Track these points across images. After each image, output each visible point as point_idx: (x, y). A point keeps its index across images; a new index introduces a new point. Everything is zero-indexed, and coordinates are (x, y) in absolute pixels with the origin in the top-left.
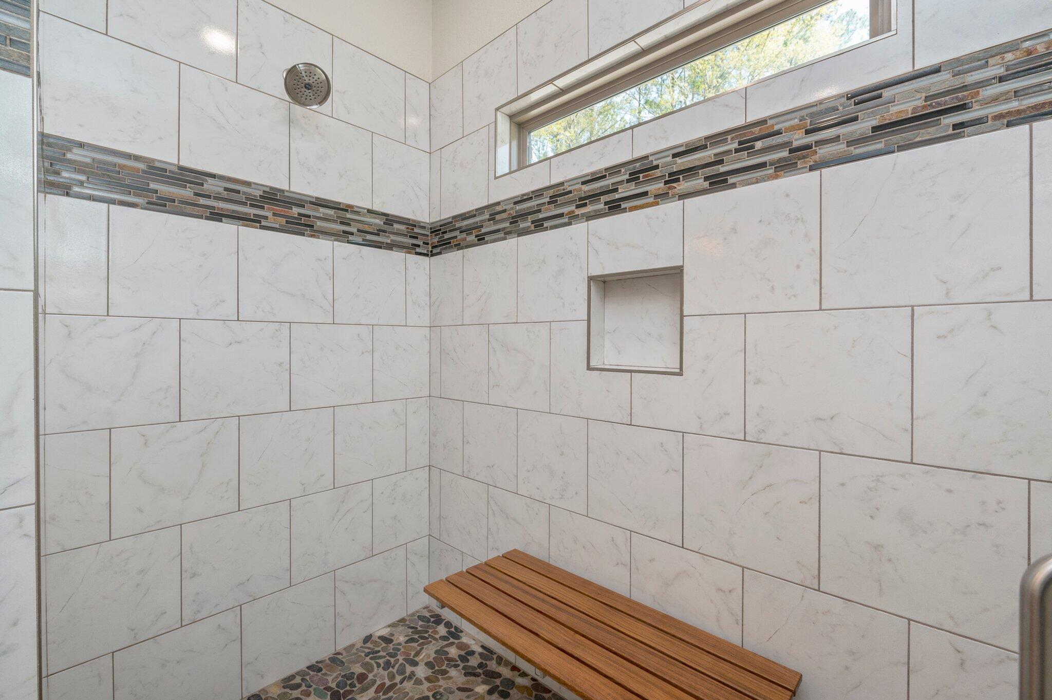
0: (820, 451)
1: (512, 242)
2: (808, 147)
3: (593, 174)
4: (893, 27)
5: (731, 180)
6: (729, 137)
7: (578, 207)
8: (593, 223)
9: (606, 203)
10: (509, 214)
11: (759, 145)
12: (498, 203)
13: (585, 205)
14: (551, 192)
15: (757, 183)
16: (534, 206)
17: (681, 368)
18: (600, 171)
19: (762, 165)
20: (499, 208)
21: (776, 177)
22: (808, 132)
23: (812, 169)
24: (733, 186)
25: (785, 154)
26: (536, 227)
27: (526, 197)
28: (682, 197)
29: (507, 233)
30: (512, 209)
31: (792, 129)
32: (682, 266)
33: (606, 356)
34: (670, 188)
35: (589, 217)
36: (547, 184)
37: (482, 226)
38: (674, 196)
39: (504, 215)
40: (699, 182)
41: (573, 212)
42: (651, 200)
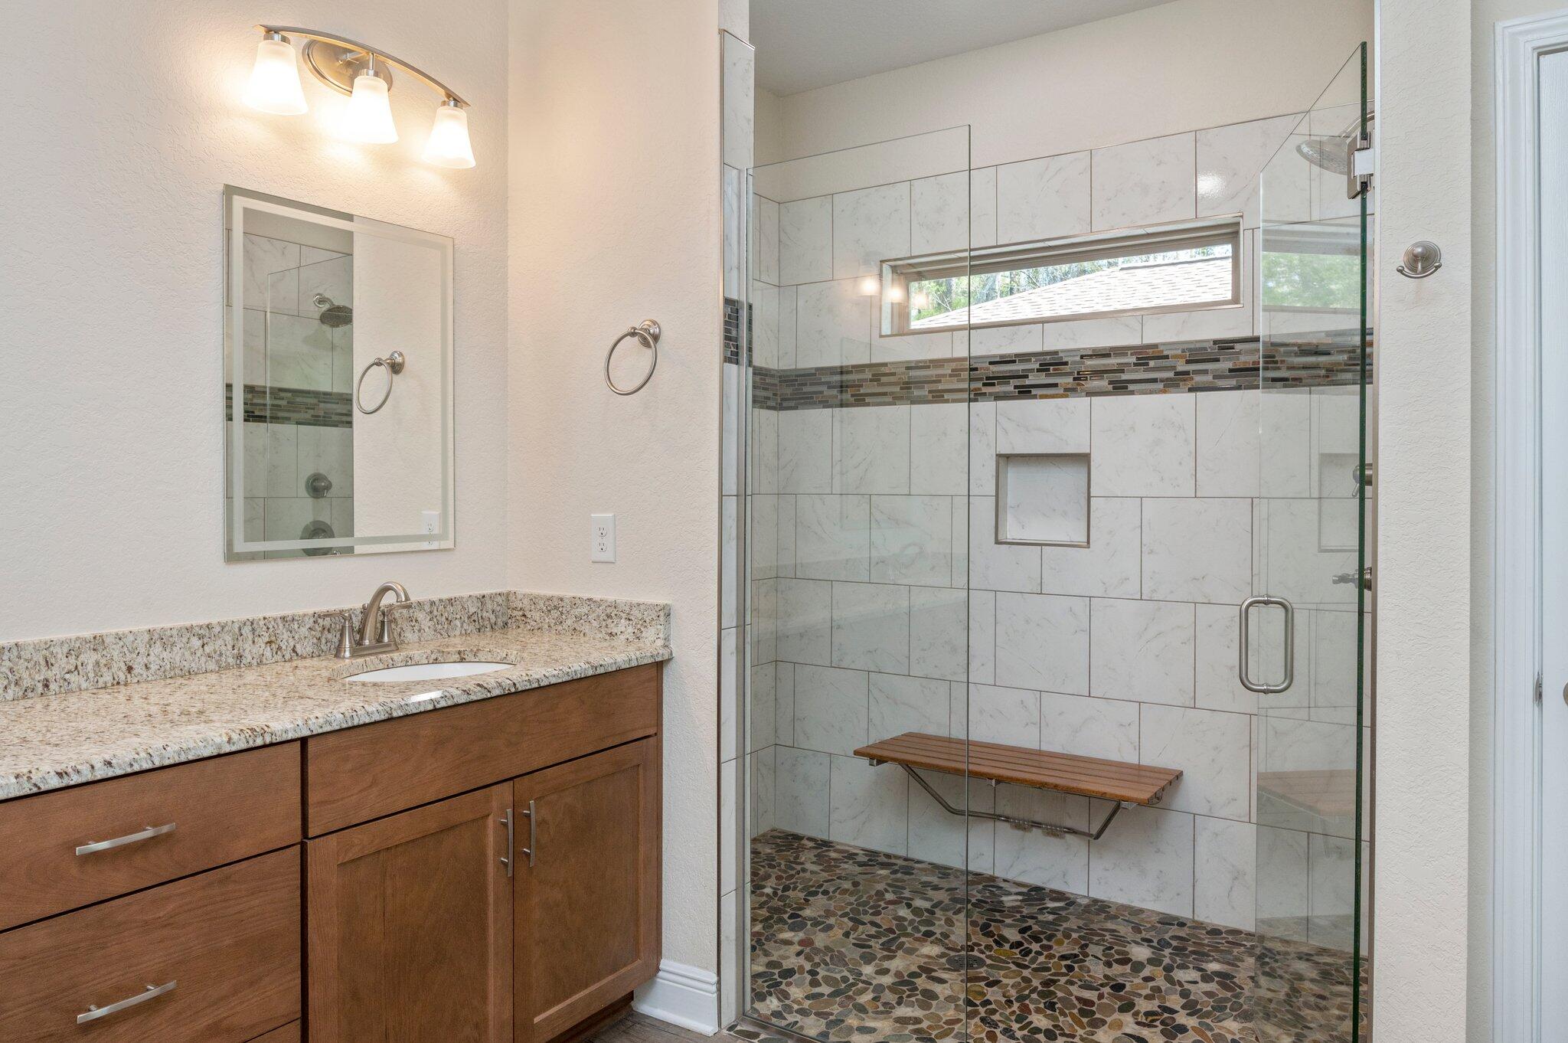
0: (1195, 603)
1: (902, 410)
2: (1187, 373)
3: (1001, 356)
4: (1242, 302)
5: (1131, 387)
6: (1129, 352)
7: (984, 385)
8: (1001, 403)
9: (1016, 387)
10: (899, 379)
11: (1152, 363)
12: (885, 365)
13: (993, 385)
14: (954, 365)
15: (1151, 393)
16: (932, 376)
17: (1088, 542)
18: (1009, 356)
19: (1155, 381)
20: (886, 370)
21: (1164, 392)
22: (1188, 362)
23: (1190, 390)
24: (1132, 393)
25: (1171, 374)
26: (933, 397)
27: (922, 365)
28: (1090, 394)
29: (896, 400)
30: (903, 373)
31: (1176, 357)
32: (1090, 454)
33: (1011, 532)
34: (1079, 385)
35: (998, 397)
36: (948, 356)
37: (861, 386)
38: (1082, 391)
39: (892, 379)
40: (1103, 383)
41: (980, 389)
42: (1062, 392)
